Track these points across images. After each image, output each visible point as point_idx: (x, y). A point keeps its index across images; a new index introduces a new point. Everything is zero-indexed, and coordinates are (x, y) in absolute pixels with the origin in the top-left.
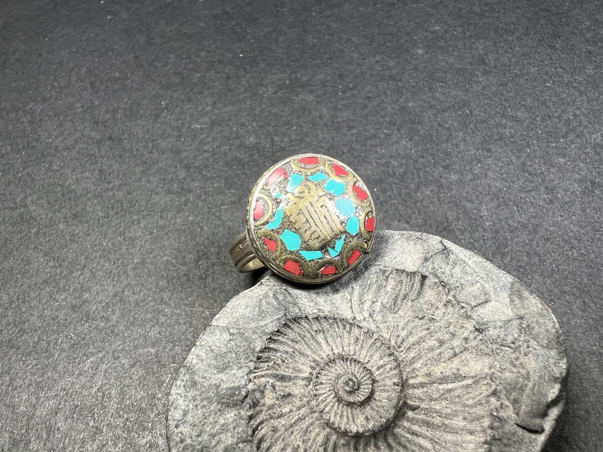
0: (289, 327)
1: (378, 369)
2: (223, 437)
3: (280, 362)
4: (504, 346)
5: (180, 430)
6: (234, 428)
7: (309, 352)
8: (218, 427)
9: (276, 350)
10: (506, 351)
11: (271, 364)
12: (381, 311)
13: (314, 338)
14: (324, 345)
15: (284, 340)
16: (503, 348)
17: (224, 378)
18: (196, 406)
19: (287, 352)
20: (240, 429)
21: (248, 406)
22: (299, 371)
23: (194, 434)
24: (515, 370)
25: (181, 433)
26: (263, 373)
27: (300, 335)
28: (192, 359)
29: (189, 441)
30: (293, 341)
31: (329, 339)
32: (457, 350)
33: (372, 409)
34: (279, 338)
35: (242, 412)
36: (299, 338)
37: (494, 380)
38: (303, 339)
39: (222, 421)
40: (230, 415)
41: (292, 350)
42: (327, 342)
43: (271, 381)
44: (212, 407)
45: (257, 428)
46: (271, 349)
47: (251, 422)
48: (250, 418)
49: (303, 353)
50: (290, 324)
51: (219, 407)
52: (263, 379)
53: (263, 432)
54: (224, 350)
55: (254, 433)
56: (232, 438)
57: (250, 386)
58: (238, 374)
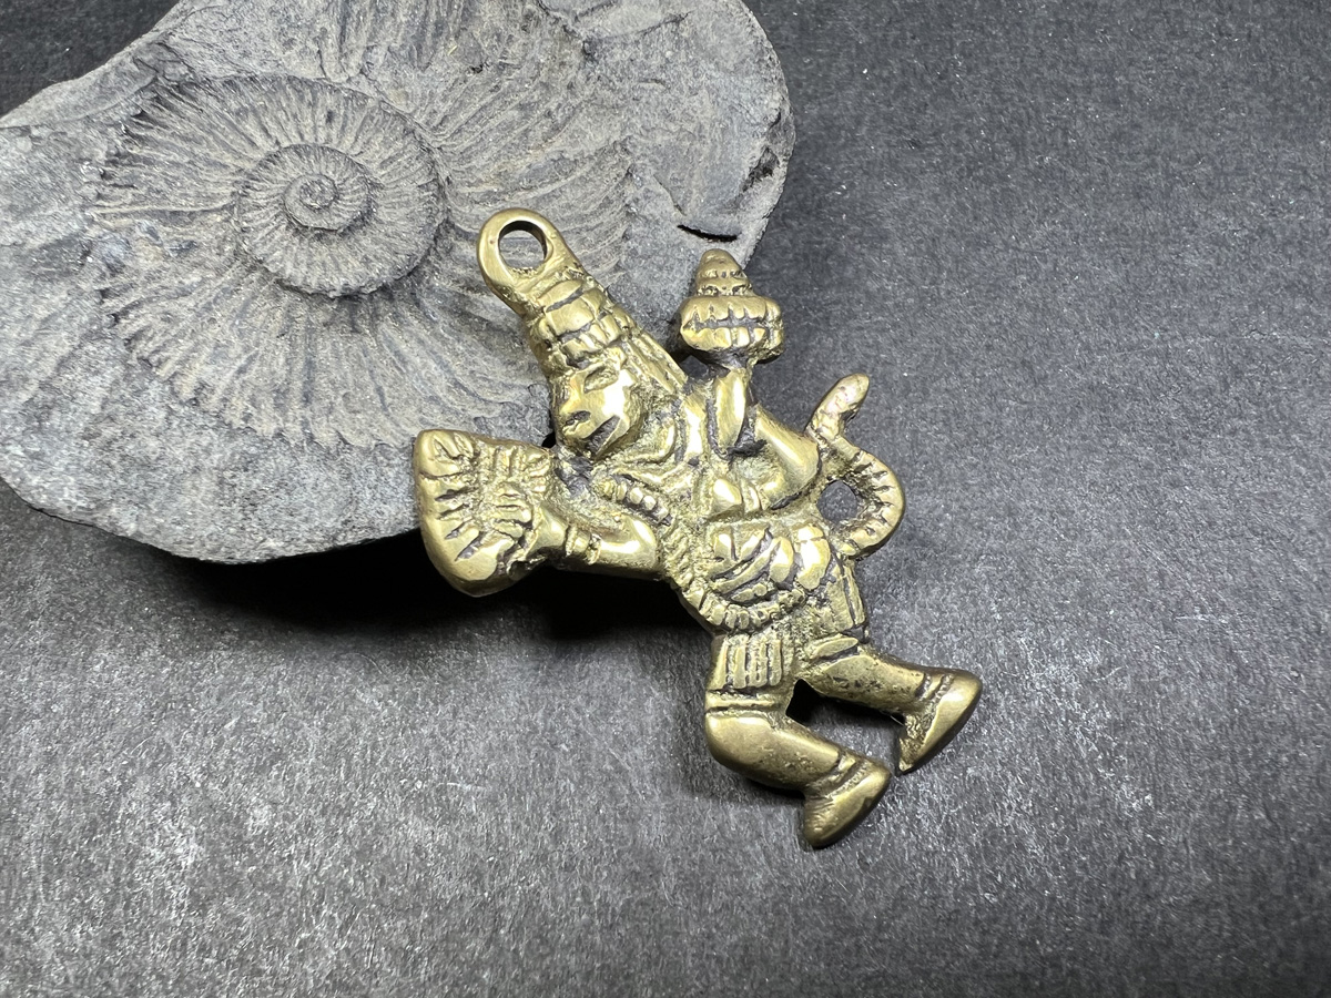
0: (169, 107)
1: (383, 165)
2: (51, 343)
4: (646, 81)
6: (70, 318)
7: (228, 160)
8: (34, 327)
9: (148, 161)
10: (652, 90)
11: (142, 191)
12: (389, 64)
13: (235, 128)
14: (259, 139)
15: (167, 139)
16: (645, 85)
17: (33, 229)
19: (177, 165)
20: (85, 319)
21: (96, 273)
22: (211, 198)
24: (673, 127)
26: (125, 209)
27: (200, 125)
30: (185, 139)
31: (271, 125)
32: (559, 118)
33: (376, 241)
34: (149, 133)
35: (84, 286)
36: (201, 133)
37: (631, 150)
38: (210, 133)
39: (42, 313)
40: (56, 297)
41: (187, 159)
42: (266, 131)
43: (146, 223)
44: (14, 288)
45: (125, 312)
46: (135, 158)
47: (108, 303)
48: (104, 294)
49: (215, 163)
50: (172, 101)
51: (30, 284)
52: (125, 221)
53: (142, 322)
54: (24, 172)
55: (117, 320)
56: (70, 339)
57: (93, 232)
58: (64, 211)
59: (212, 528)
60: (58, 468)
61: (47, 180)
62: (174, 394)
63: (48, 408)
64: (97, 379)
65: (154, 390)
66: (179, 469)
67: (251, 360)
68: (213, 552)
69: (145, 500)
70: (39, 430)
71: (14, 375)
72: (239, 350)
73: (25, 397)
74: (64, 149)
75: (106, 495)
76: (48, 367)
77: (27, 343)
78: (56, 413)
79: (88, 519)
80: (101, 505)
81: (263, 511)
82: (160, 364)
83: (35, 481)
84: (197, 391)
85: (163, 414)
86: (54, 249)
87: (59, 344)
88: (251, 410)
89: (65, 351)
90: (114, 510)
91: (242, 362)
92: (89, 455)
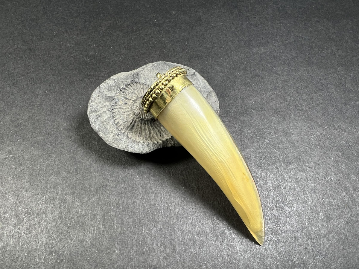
0: (133, 84)
2: (104, 109)
3: (127, 94)
5: (92, 103)
6: (107, 107)
7: (137, 94)
8: (103, 106)
9: (127, 90)
11: (125, 94)
15: (131, 88)
17: (109, 93)
18: (99, 98)
19: (130, 92)
20: (109, 108)
21: (113, 102)
22: (132, 98)
23: (96, 105)
25: (92, 104)
26: (121, 95)
27: (136, 88)
28: (101, 85)
29: (94, 107)
30: (133, 89)
34: (129, 86)
35: (111, 103)
39: (105, 104)
40: (107, 103)
41: (132, 92)
43: (123, 98)
44: (103, 100)
45: (114, 109)
46: (126, 89)
47: (113, 107)
48: (113, 106)
49: (135, 94)
50: (134, 84)
51: (105, 100)
52: (120, 97)
53: (116, 111)
54: (112, 85)
55: (112, 110)
56: (106, 109)
57: (116, 97)
58: (113, 93)
59: (110, 140)
60: (97, 124)
61: (114, 88)
62: (114, 122)
63: (99, 117)
64: (107, 116)
65: (112, 120)
66: (110, 131)
67: (126, 121)
68: (109, 143)
69: (104, 133)
70: (97, 118)
71: (98, 111)
72: (125, 119)
73: (97, 114)
74: (118, 85)
75: (100, 130)
76: (102, 111)
77: (101, 107)
78: (100, 117)
79: (97, 132)
80: (99, 131)
81: (117, 141)
82: (115, 117)
83: (94, 125)
84: (117, 123)
85: (112, 124)
86: (110, 97)
87: (105, 109)
88: (122, 128)
89: (105, 110)
90: (100, 132)
91: (125, 121)
92: (101, 125)
